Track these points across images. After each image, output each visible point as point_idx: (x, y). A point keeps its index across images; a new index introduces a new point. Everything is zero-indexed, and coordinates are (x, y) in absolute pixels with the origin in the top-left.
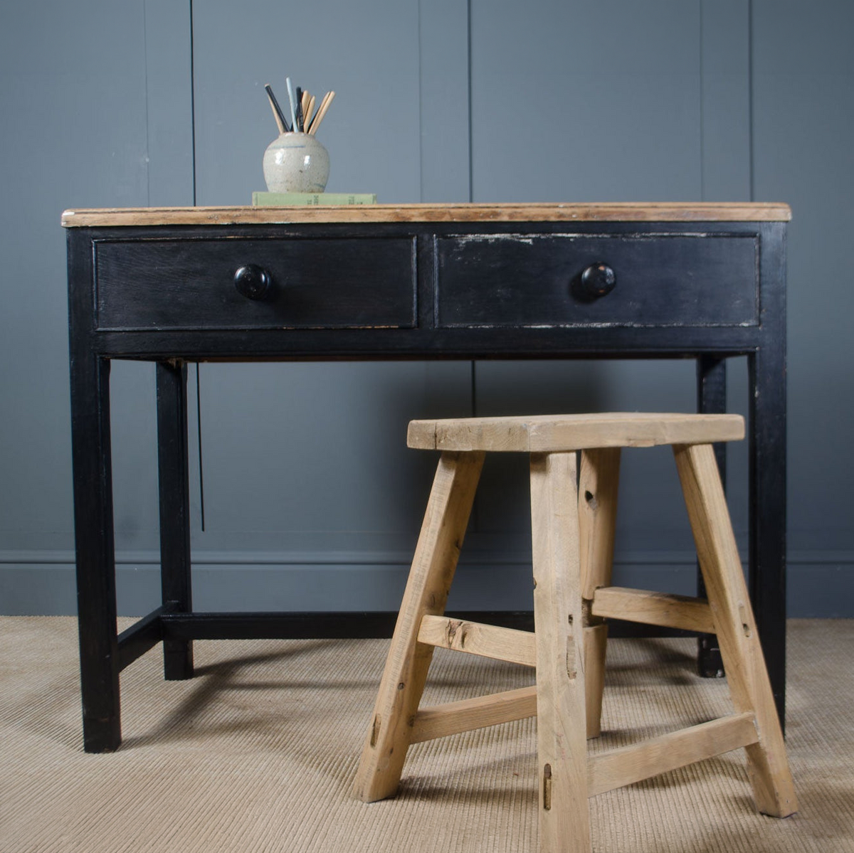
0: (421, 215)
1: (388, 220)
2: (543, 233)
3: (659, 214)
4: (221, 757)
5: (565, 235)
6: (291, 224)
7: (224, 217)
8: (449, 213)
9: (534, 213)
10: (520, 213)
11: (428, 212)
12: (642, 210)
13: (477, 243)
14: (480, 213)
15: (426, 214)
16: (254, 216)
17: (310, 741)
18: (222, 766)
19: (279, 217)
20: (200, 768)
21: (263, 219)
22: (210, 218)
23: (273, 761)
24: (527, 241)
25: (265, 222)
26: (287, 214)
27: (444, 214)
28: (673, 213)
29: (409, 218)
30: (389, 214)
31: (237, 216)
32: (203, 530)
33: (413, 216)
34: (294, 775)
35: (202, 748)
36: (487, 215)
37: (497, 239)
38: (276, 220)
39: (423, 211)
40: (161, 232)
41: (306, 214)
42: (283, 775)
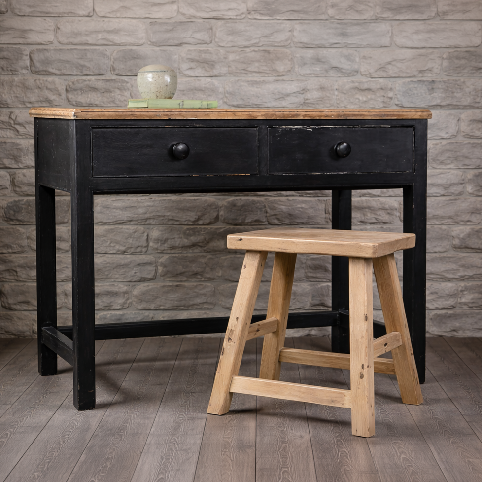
0: (262, 116)
1: (245, 118)
2: (317, 125)
3: (371, 116)
5: (327, 126)
6: (198, 120)
7: (164, 115)
8: (276, 115)
13: (286, 131)
15: (264, 115)
16: (180, 115)
19: (192, 116)
21: (184, 117)
22: (157, 116)
24: (309, 129)
26: (196, 114)
27: (273, 115)
28: (377, 115)
29: (256, 117)
31: (171, 115)
36: (293, 116)
37: (296, 129)
39: (264, 113)
40: (129, 123)
41: (205, 114)
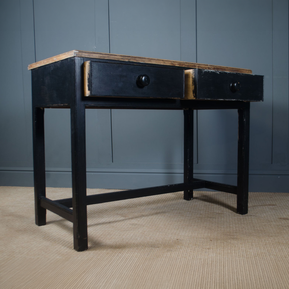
4: (119, 232)
6: (145, 63)
7: (126, 59)
9: (203, 67)
10: (200, 66)
11: (180, 63)
12: (225, 68)
13: (207, 72)
14: (191, 65)
16: (135, 60)
17: (146, 227)
18: (119, 235)
20: (113, 235)
21: (137, 61)
22: (122, 59)
23: (135, 233)
24: (218, 73)
25: (138, 62)
26: (144, 60)
29: (175, 65)
30: (170, 63)
31: (130, 59)
32: (113, 162)
33: (176, 64)
34: (141, 238)
35: (113, 229)
37: (211, 71)
38: (141, 62)
41: (149, 60)
42: (138, 238)
